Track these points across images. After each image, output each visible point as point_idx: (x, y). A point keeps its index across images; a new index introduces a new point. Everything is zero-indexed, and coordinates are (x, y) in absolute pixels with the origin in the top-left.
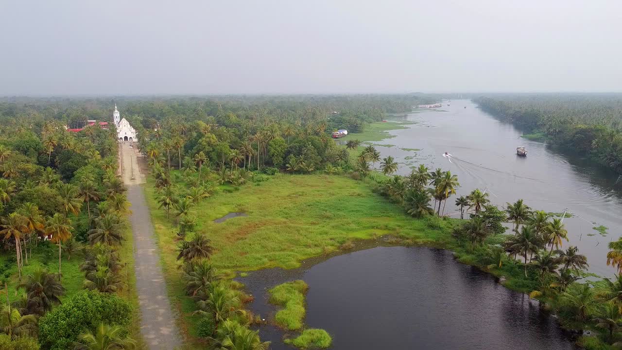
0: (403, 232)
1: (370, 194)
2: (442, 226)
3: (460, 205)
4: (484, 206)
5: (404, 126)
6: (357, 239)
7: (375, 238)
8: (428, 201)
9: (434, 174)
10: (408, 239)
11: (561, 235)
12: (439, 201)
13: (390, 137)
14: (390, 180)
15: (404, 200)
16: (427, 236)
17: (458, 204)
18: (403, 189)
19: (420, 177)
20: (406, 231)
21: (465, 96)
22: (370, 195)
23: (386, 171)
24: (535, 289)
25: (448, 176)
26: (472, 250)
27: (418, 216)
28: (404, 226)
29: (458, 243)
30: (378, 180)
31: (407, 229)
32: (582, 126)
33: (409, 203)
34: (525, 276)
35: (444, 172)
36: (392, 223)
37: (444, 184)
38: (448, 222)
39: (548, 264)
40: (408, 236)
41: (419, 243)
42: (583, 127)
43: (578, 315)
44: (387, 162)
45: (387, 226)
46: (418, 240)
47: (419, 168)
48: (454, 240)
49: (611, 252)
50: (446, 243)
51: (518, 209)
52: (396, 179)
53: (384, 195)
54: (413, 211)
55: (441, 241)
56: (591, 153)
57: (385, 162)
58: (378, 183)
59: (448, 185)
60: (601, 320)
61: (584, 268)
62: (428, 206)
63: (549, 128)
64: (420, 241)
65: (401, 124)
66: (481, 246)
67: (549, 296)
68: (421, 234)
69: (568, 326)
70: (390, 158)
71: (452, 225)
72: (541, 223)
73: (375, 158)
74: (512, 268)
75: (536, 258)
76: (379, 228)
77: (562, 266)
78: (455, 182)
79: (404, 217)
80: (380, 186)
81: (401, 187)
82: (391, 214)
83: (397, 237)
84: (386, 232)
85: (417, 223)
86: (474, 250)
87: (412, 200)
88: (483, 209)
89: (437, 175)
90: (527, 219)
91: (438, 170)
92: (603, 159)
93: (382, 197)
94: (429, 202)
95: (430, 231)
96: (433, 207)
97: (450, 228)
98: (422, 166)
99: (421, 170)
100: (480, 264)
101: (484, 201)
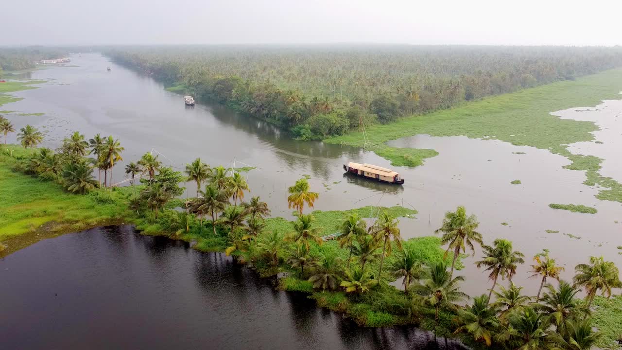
0: (68, 215)
1: (9, 174)
2: (113, 198)
3: (131, 172)
4: (158, 170)
5: (32, 85)
6: (8, 236)
7: (34, 230)
8: (90, 173)
9: (92, 142)
10: (77, 222)
11: (243, 187)
12: (104, 171)
13: (15, 100)
14: (35, 154)
15: (60, 176)
16: (100, 214)
17: (128, 172)
18: (56, 164)
19: (76, 147)
20: (73, 212)
21: (95, 49)
22: (11, 176)
23: (27, 143)
24: (228, 245)
25: (110, 142)
26: (155, 218)
27: (82, 191)
28: (68, 207)
29: (137, 215)
30: (17, 155)
31: (72, 210)
32: (219, 77)
33: (67, 178)
34: (214, 234)
35: (105, 138)
36: (51, 206)
37: (108, 150)
38: (119, 193)
39: (235, 218)
40: (76, 219)
41: (92, 224)
42: (221, 77)
43: (272, 260)
44: (25, 133)
45: (45, 212)
46: (90, 221)
47: (72, 136)
48: (131, 212)
49: (291, 196)
50: (123, 217)
51: (197, 168)
52: (44, 152)
53: (31, 173)
54: (75, 187)
55: (118, 217)
56: (231, 102)
57: (23, 133)
58: (18, 159)
59: (111, 151)
60: (294, 261)
61: (268, 214)
62: (92, 179)
63: (190, 80)
64: (93, 221)
65: (28, 83)
66: (162, 212)
67: (241, 248)
68: (91, 213)
69: (265, 273)
70: (29, 128)
71: (123, 194)
72: (221, 179)
73: (6, 129)
74: (200, 229)
75: (224, 214)
76: (35, 216)
77: (249, 217)
78: (119, 147)
79: (64, 196)
80: (22, 163)
81: (53, 161)
82: (47, 195)
83: (63, 223)
84: (46, 219)
85: (84, 200)
86: (156, 218)
87: (70, 174)
88: (157, 173)
89: (96, 142)
90: (208, 176)
91: (97, 136)
92: (243, 106)
93: (26, 176)
94: (92, 174)
95: (100, 207)
96: (97, 179)
97: (122, 199)
98: (76, 134)
99: (75, 139)
100: (167, 232)
101: (157, 165)
